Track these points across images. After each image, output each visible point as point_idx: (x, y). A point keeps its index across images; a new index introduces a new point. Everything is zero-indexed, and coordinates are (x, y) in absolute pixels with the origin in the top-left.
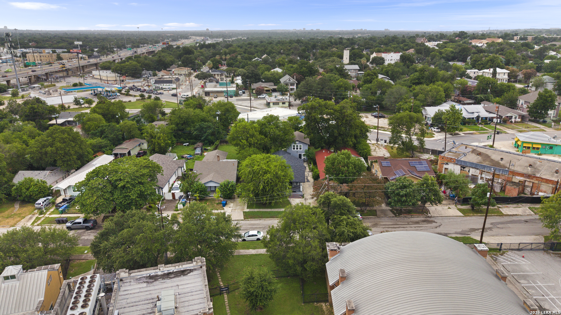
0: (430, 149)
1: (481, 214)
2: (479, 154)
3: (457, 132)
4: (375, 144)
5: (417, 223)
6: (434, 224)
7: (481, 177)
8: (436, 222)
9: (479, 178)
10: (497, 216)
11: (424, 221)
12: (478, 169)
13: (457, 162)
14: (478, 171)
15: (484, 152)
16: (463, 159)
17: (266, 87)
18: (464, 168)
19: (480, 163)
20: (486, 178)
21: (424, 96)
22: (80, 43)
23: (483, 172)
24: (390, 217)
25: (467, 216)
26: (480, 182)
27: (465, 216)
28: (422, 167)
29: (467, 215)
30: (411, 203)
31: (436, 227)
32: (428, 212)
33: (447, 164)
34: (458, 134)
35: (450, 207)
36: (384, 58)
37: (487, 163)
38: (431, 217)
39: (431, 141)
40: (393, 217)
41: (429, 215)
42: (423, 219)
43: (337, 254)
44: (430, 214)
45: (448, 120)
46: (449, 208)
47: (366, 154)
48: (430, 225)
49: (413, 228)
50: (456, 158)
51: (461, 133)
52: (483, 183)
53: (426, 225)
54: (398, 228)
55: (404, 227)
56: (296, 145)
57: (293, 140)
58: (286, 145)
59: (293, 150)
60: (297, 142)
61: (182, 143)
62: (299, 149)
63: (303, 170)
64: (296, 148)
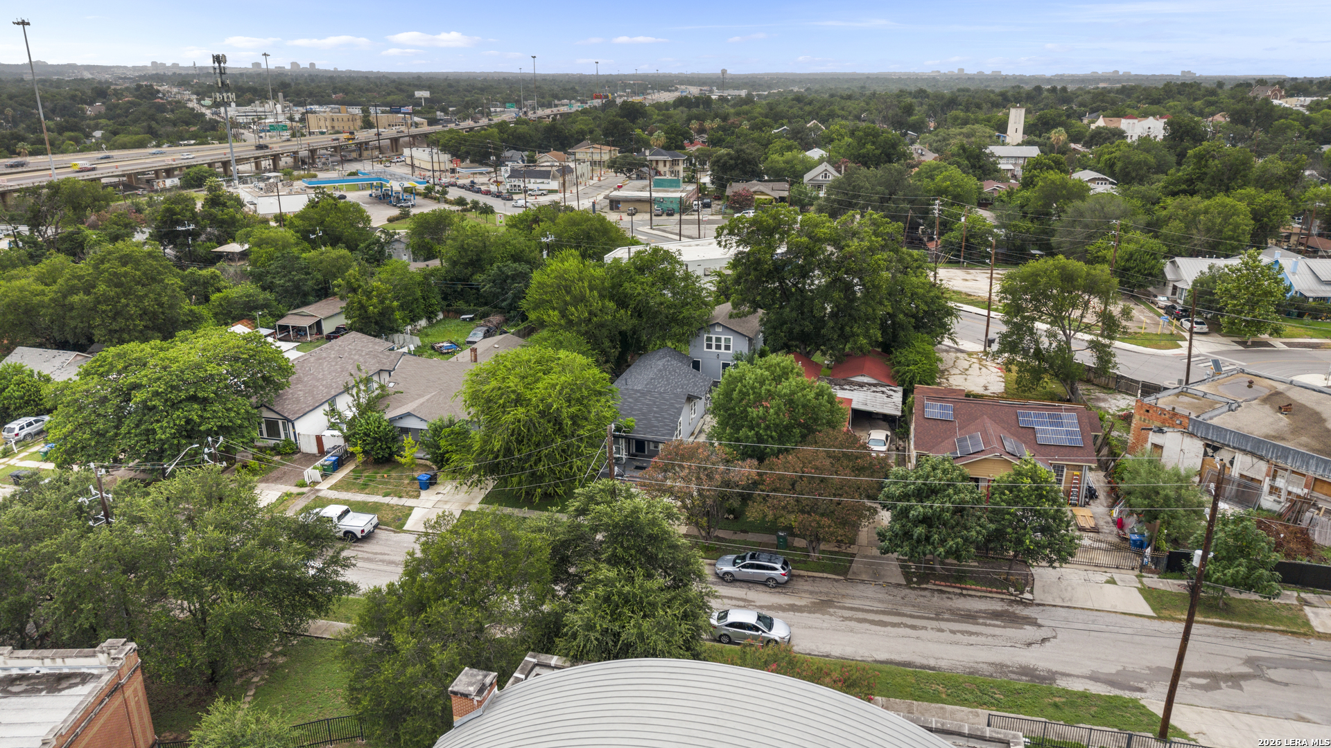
0: (1137, 382)
1: (1221, 617)
2: (1287, 408)
3: (1265, 337)
4: (977, 353)
5: (970, 617)
6: (1029, 632)
7: (1272, 487)
8: (1040, 626)
9: (1266, 488)
10: (1283, 632)
11: (996, 615)
12: (1261, 458)
13: (1191, 428)
14: (1263, 466)
15: (1309, 404)
16: (1221, 419)
17: (762, 193)
18: (1216, 449)
19: (1275, 437)
20: (1289, 493)
21: (1182, 225)
22: (426, 94)
23: (1280, 472)
24: (889, 584)
25: (1166, 619)
26: (1267, 502)
27: (1159, 618)
28: (1057, 432)
29: (1166, 613)
30: (941, 550)
31: (1029, 644)
32: (1026, 585)
33: (1160, 431)
34: (1266, 344)
35: (1117, 577)
36: (1124, 132)
37: (1304, 439)
38: (1030, 604)
39: (1165, 356)
40: (899, 585)
41: (1027, 596)
42: (998, 606)
43: (473, 709)
44: (1031, 592)
45: (1234, 297)
46: (1112, 581)
48: (1011, 632)
49: (947, 635)
50: (1193, 416)
51: (1278, 343)
52: (1276, 508)
53: (998, 631)
54: (894, 625)
55: (913, 627)
56: (714, 337)
57: (707, 322)
58: (684, 334)
59: (705, 349)
60: (719, 329)
61: (460, 312)
62: (723, 347)
63: (678, 406)
64: (714, 346)
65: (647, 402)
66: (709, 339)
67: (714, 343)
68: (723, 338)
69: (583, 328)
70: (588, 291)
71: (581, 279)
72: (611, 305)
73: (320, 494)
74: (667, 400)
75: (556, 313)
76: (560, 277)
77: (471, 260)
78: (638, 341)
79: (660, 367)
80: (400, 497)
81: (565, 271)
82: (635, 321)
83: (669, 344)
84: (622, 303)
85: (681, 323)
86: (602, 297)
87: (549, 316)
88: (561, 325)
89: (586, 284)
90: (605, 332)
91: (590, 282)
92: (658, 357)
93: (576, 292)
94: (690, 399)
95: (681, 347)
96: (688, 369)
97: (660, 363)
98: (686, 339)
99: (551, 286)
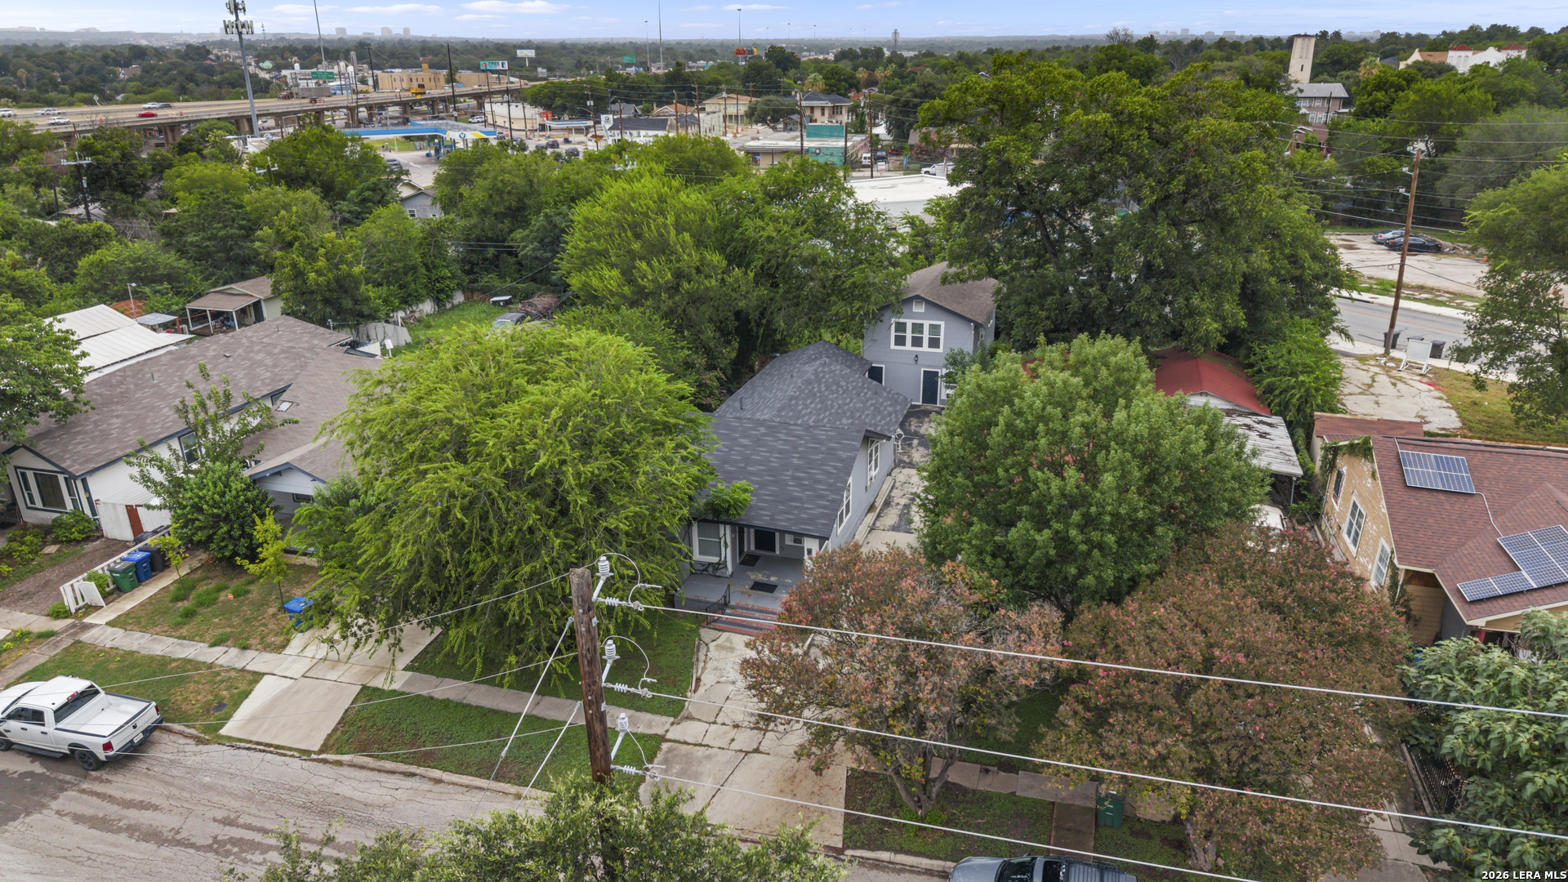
4: (1374, 357)
17: (958, 141)
22: (531, 54)
47: (1306, 400)
56: (909, 323)
57: (897, 294)
58: (853, 316)
59: (893, 346)
60: (918, 309)
61: (488, 291)
62: (926, 342)
63: (843, 455)
64: (909, 341)
65: (780, 446)
66: (901, 327)
67: (909, 335)
68: (926, 324)
69: (666, 302)
70: (673, 232)
71: (662, 212)
72: (716, 258)
73: (85, 637)
74: (821, 443)
75: (615, 273)
76: (623, 208)
77: (509, 208)
78: (770, 331)
79: (810, 376)
80: (245, 648)
81: (633, 197)
82: (763, 291)
83: (827, 336)
84: (738, 257)
85: (849, 296)
86: (699, 244)
87: (601, 278)
88: (623, 296)
89: (670, 220)
90: (707, 311)
91: (678, 217)
92: (805, 358)
93: (650, 234)
94: (870, 438)
95: (847, 339)
96: (862, 379)
97: (809, 369)
98: (856, 326)
99: (608, 224)
